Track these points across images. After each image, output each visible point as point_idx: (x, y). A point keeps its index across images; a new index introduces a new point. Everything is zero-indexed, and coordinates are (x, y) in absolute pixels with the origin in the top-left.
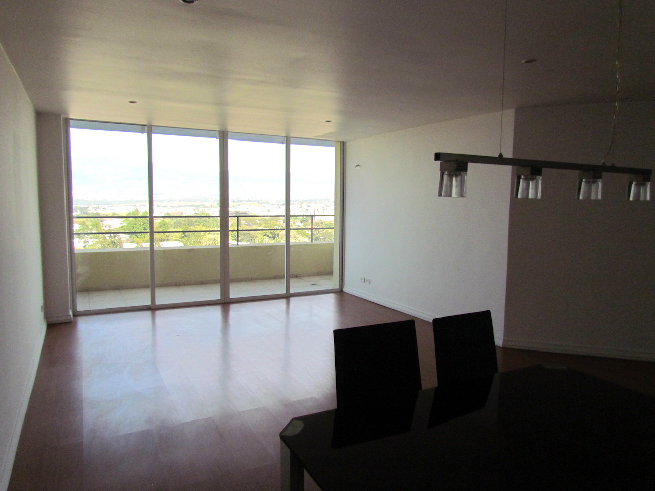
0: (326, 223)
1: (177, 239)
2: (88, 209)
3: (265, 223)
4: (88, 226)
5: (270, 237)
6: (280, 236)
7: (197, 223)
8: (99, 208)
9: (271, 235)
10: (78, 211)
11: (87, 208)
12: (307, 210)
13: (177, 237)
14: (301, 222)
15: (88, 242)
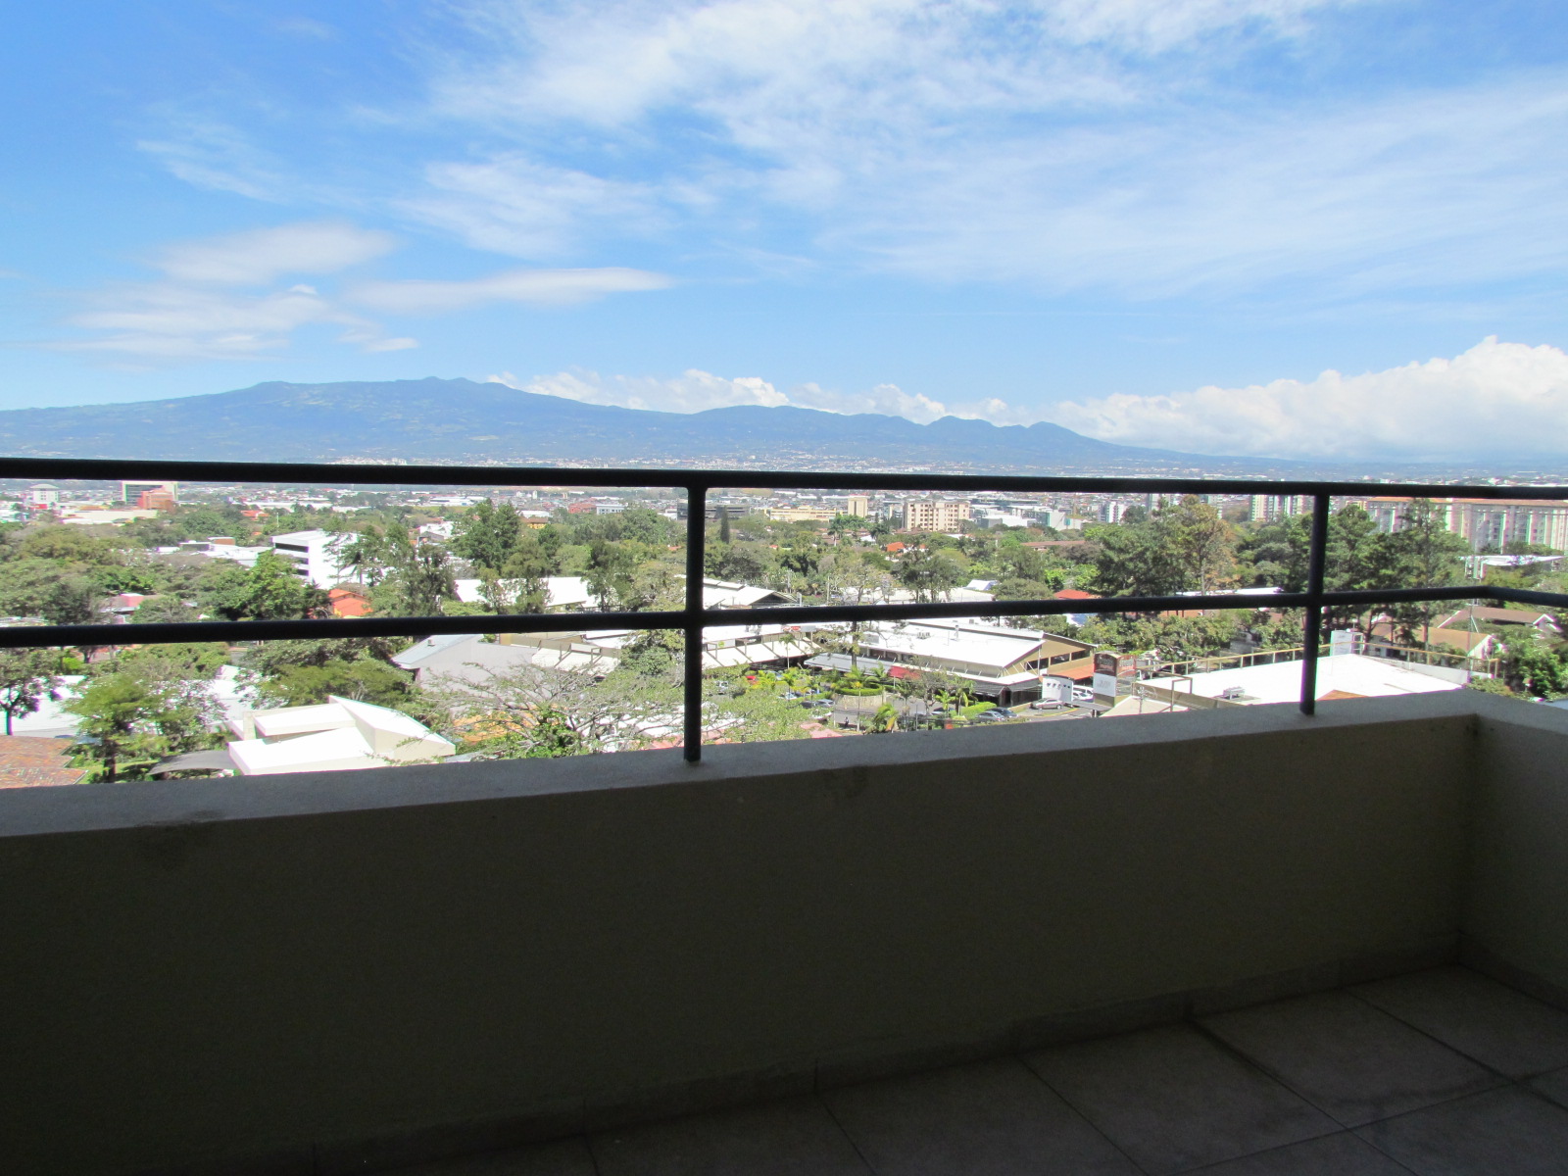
0: (933, 537)
1: (580, 570)
2: (388, 499)
3: (785, 536)
4: (379, 538)
5: (796, 570)
6: (819, 568)
7: (628, 534)
8: (412, 497)
9: (798, 565)
10: (367, 503)
11: (386, 495)
12: (886, 505)
13: (578, 566)
14: (873, 534)
15: (379, 574)
